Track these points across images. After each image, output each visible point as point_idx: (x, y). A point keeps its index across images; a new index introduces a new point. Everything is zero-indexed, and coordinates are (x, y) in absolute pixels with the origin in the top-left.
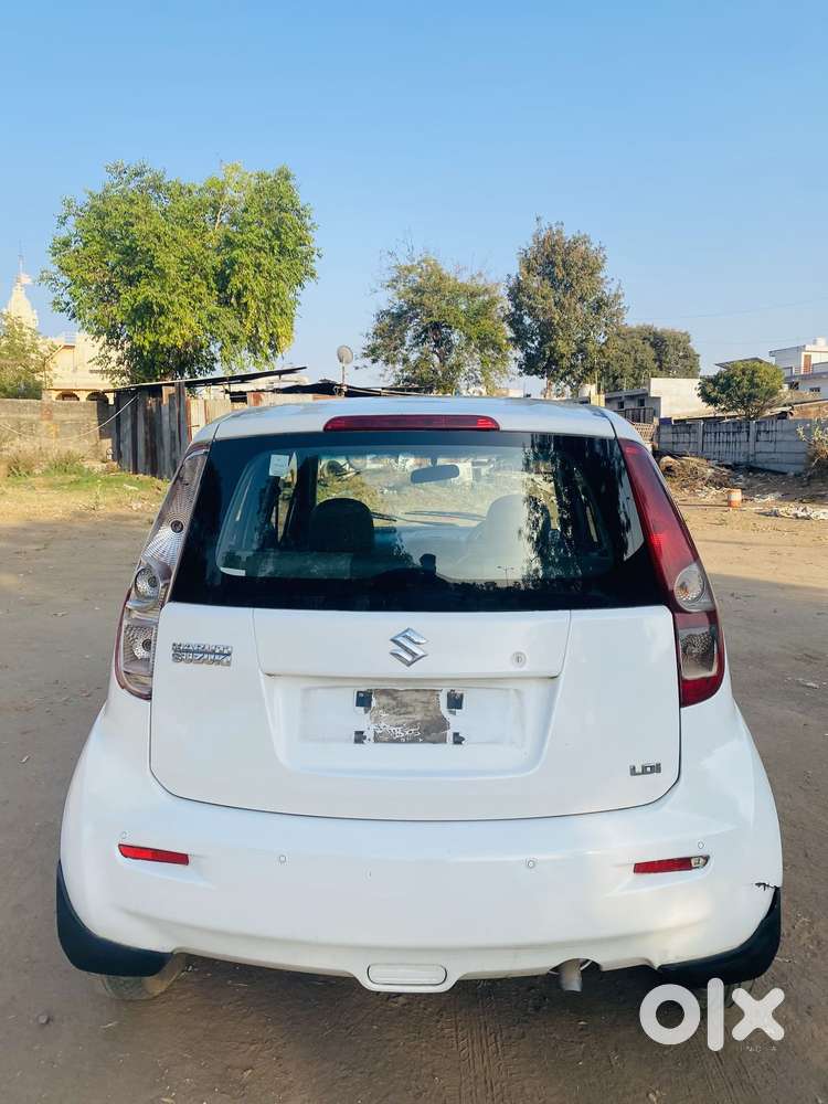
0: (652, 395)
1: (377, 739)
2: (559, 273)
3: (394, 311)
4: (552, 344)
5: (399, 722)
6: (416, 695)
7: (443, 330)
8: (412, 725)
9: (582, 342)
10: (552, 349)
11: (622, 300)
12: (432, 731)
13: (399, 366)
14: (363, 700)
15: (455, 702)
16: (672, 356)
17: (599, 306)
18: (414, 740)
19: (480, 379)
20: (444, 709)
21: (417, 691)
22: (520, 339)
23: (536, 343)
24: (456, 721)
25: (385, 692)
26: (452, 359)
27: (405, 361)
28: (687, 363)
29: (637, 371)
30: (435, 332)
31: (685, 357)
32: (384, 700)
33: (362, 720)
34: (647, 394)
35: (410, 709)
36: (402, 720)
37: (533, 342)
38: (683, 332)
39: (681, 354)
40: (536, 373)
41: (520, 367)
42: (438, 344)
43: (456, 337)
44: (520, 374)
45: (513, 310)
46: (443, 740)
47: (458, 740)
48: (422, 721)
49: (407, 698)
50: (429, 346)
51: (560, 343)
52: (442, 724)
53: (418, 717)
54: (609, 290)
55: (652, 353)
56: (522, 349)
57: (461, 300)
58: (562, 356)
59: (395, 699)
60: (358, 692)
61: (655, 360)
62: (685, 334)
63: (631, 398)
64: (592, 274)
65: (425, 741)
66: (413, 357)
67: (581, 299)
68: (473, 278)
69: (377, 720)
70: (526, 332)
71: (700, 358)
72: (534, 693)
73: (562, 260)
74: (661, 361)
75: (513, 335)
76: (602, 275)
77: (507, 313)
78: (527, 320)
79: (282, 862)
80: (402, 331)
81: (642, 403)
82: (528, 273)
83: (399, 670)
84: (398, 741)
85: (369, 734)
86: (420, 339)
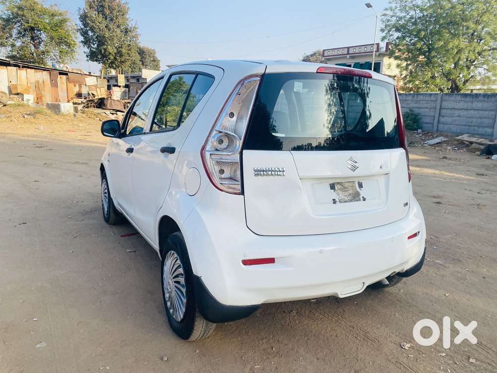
0: (143, 77)
1: (340, 202)
2: (107, 12)
3: (4, 17)
4: (105, 47)
5: (346, 194)
6: (349, 184)
7: (36, 32)
8: (350, 195)
9: (119, 48)
10: (105, 50)
11: (137, 30)
12: (356, 197)
13: (10, 48)
14: (332, 187)
15: (361, 186)
16: (148, 60)
17: (126, 31)
18: (351, 201)
19: (60, 60)
20: (358, 189)
21: (348, 182)
22: (87, 42)
23: (96, 45)
24: (363, 193)
25: (338, 183)
26: (42, 48)
27: (13, 46)
28: (155, 64)
29: (133, 65)
30: (31, 31)
31: (154, 61)
32: (339, 186)
33: (333, 195)
34: (141, 76)
35: (348, 189)
36: (347, 194)
37: (94, 44)
38: (153, 49)
39: (152, 59)
40: (96, 61)
41: (87, 56)
42: (33, 39)
43: (43, 36)
44: (88, 60)
45: (82, 27)
46: (360, 200)
47: (364, 200)
48: (353, 193)
49: (346, 185)
50: (27, 39)
51: (109, 47)
52: (358, 194)
53: (351, 192)
54: (131, 25)
55: (139, 57)
56: (88, 47)
57: (46, 17)
58: (110, 53)
59: (342, 186)
60: (330, 184)
61: (140, 61)
62: (154, 50)
63: (133, 77)
64: (123, 15)
65: (355, 201)
66: (18, 44)
67: (118, 26)
68: (51, 6)
69: (338, 194)
70: (89, 40)
71: (160, 62)
72: (382, 180)
73: (108, 5)
74: (142, 61)
75: (83, 40)
76: (127, 16)
77: (79, 28)
78: (90, 33)
79: (320, 252)
80: (10, 29)
81: (138, 80)
82: (90, 8)
83: (352, 174)
84: (346, 202)
85: (337, 200)
86: (21, 35)
